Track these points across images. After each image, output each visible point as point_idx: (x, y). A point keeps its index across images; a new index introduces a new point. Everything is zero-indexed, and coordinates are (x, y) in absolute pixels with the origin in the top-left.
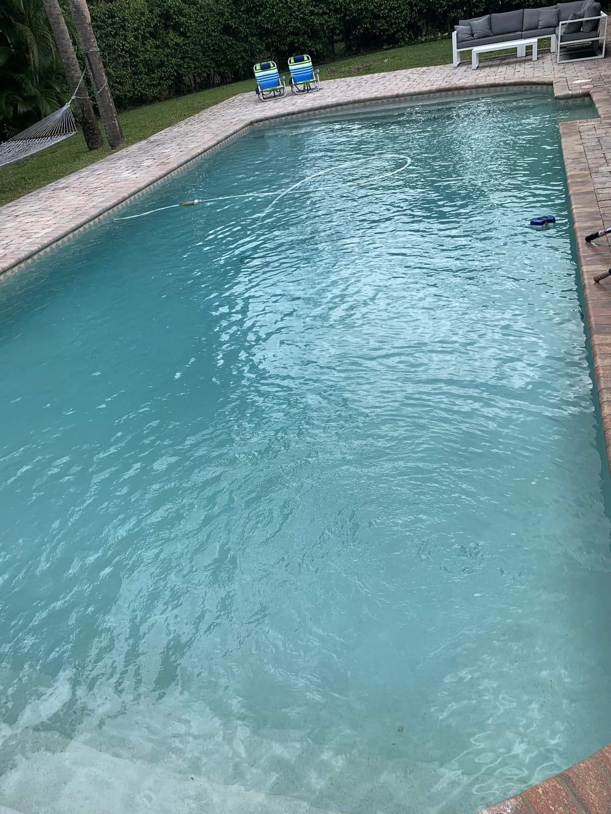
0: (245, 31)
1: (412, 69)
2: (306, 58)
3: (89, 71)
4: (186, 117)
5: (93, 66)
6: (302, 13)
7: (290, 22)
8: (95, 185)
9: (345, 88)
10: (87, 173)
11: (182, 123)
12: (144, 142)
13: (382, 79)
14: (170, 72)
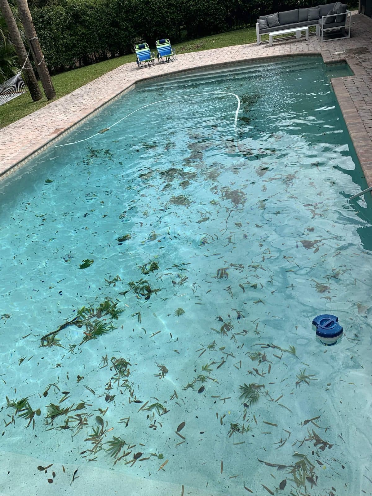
0: (126, 24)
1: (232, 47)
2: (166, 41)
3: (32, 51)
4: (93, 79)
5: (34, 49)
6: (161, 13)
7: (153, 18)
8: (41, 124)
9: (192, 59)
10: (35, 116)
11: (92, 83)
12: (68, 96)
13: (214, 53)
14: (80, 51)
